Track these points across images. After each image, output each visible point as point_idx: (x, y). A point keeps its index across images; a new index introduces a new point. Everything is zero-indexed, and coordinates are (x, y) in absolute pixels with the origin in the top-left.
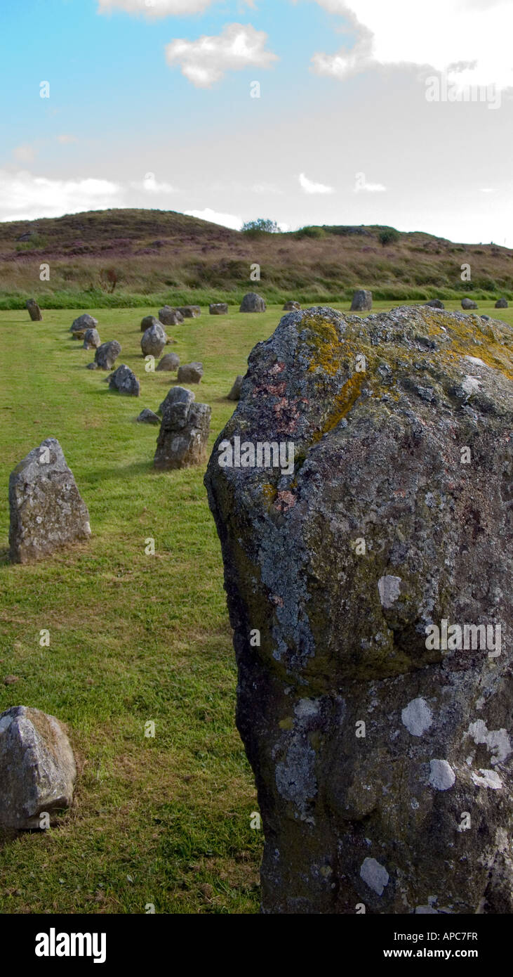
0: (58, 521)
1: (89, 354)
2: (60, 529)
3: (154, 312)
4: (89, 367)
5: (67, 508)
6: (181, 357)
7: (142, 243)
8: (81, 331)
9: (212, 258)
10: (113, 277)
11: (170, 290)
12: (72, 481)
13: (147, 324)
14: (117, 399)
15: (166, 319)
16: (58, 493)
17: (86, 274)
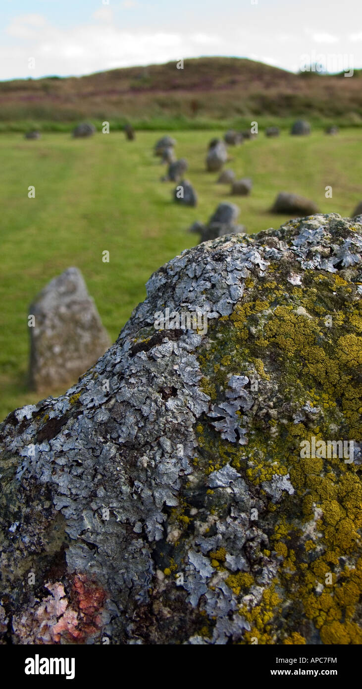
0: (77, 350)
1: (163, 170)
2: (80, 358)
3: (219, 135)
4: (163, 180)
5: (86, 337)
6: (236, 172)
7: (220, 81)
8: (161, 150)
9: (272, 93)
10: (195, 107)
11: (238, 117)
12: (93, 310)
13: (213, 144)
14: (177, 210)
15: (230, 141)
16: (77, 323)
17: (176, 105)
